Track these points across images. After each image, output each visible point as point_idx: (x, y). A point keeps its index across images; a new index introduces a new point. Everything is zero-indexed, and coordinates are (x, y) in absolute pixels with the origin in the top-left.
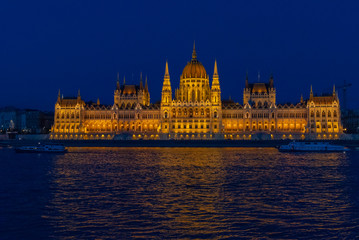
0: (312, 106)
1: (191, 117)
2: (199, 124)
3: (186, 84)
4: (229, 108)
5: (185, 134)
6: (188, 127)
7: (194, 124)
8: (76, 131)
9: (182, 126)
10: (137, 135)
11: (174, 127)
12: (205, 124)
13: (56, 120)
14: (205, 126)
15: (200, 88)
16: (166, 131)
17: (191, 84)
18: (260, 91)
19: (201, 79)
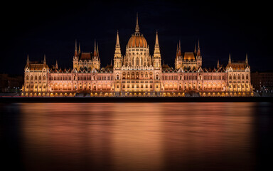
0: (230, 70)
1: (138, 78)
2: (144, 85)
4: (166, 72)
5: (133, 92)
6: (135, 86)
7: (140, 85)
8: (44, 90)
9: (131, 86)
10: (94, 93)
11: (124, 87)
12: (149, 85)
13: (26, 81)
15: (143, 56)
16: (118, 90)
18: (189, 59)
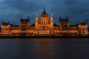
0: (80, 26)
1: (44, 29)
2: (47, 31)
3: (42, 19)
4: (55, 27)
5: (42, 34)
6: (43, 32)
7: (45, 31)
8: (8, 33)
9: (42, 32)
10: (27, 35)
11: (39, 32)
12: (49, 31)
13: (1, 30)
14: (49, 32)
15: (47, 20)
16: (37, 33)
17: (44, 19)
19: (47, 18)
